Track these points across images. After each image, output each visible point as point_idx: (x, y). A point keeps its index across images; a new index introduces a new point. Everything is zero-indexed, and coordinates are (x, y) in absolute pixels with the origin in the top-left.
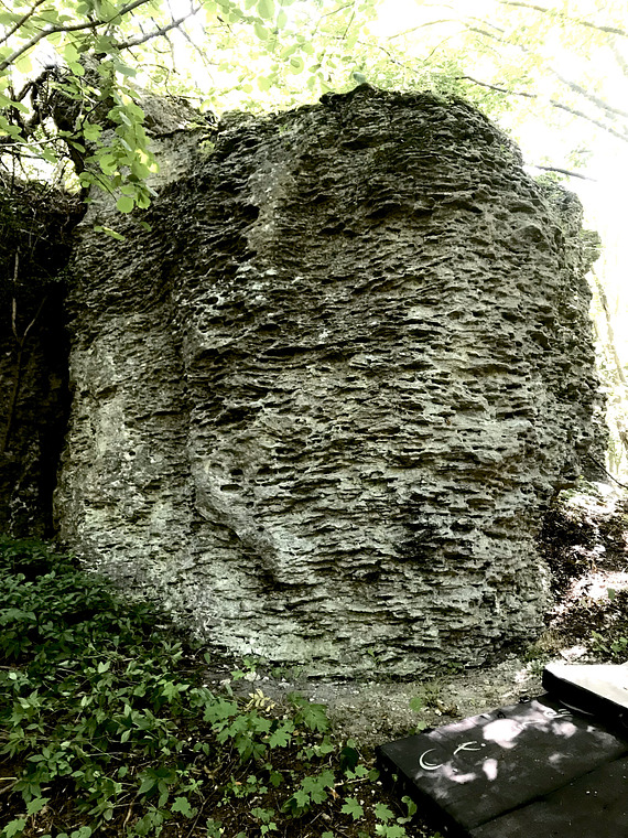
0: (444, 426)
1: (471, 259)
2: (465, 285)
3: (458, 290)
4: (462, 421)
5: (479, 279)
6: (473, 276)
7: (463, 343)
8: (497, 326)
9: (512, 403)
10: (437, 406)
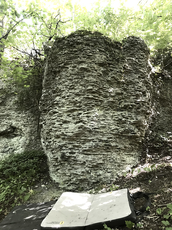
0: (60, 127)
1: (67, 81)
2: (65, 89)
3: (63, 91)
4: (64, 126)
5: (68, 87)
6: (66, 86)
7: (66, 104)
8: (73, 98)
9: (79, 119)
10: (58, 122)
